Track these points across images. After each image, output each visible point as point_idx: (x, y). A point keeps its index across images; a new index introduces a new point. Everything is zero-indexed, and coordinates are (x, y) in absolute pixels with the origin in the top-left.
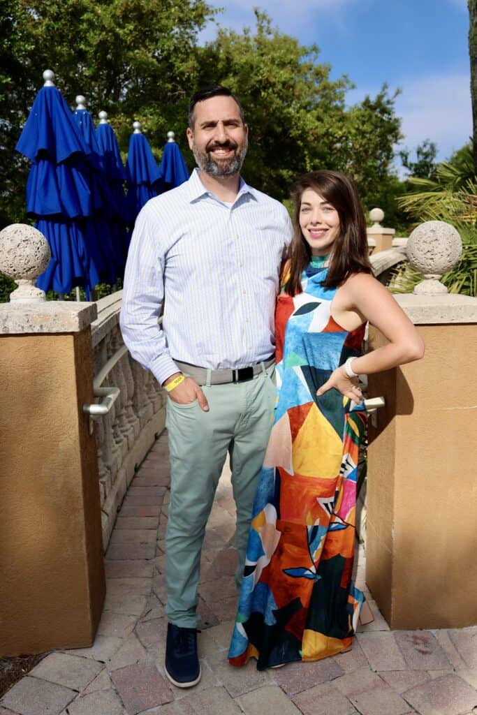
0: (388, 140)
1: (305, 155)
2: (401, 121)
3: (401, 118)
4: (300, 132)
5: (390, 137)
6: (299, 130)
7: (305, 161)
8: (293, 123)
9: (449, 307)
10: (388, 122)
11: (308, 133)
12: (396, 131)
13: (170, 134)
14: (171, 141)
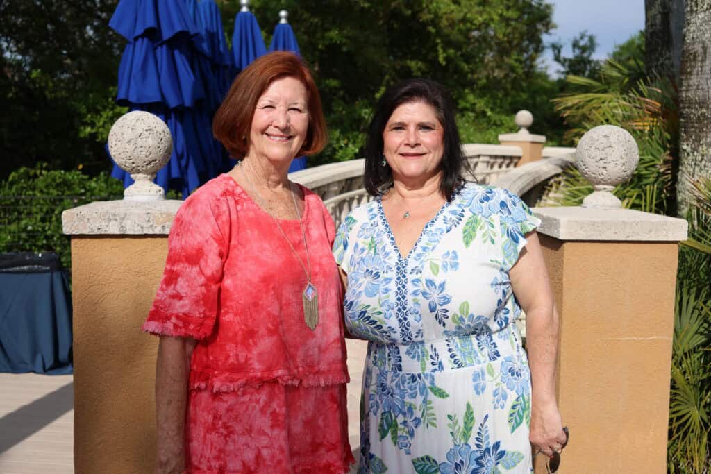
0: (537, 30)
1: (437, 44)
2: (553, 7)
3: (554, 5)
4: (432, 16)
5: (539, 26)
6: (430, 13)
7: (437, 51)
8: (424, 5)
9: (624, 222)
10: (538, 8)
11: (442, 17)
12: (548, 19)
13: (283, 13)
14: (283, 21)
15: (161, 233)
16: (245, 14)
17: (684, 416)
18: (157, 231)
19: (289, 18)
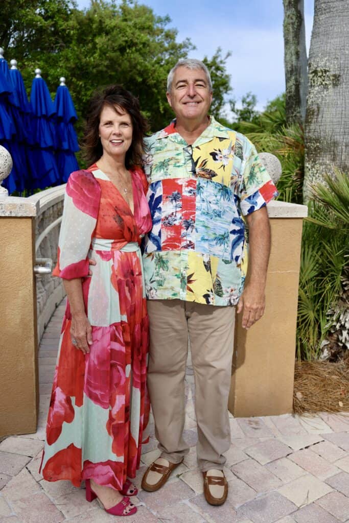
0: (220, 92)
1: (158, 100)
2: (230, 77)
4: (155, 81)
5: (221, 89)
6: (154, 80)
7: (158, 104)
8: (150, 74)
10: (221, 77)
11: (161, 82)
12: (227, 85)
13: (62, 79)
14: (62, 84)
15: (10, 216)
16: (38, 79)
17: (304, 315)
18: (7, 215)
19: (66, 83)
